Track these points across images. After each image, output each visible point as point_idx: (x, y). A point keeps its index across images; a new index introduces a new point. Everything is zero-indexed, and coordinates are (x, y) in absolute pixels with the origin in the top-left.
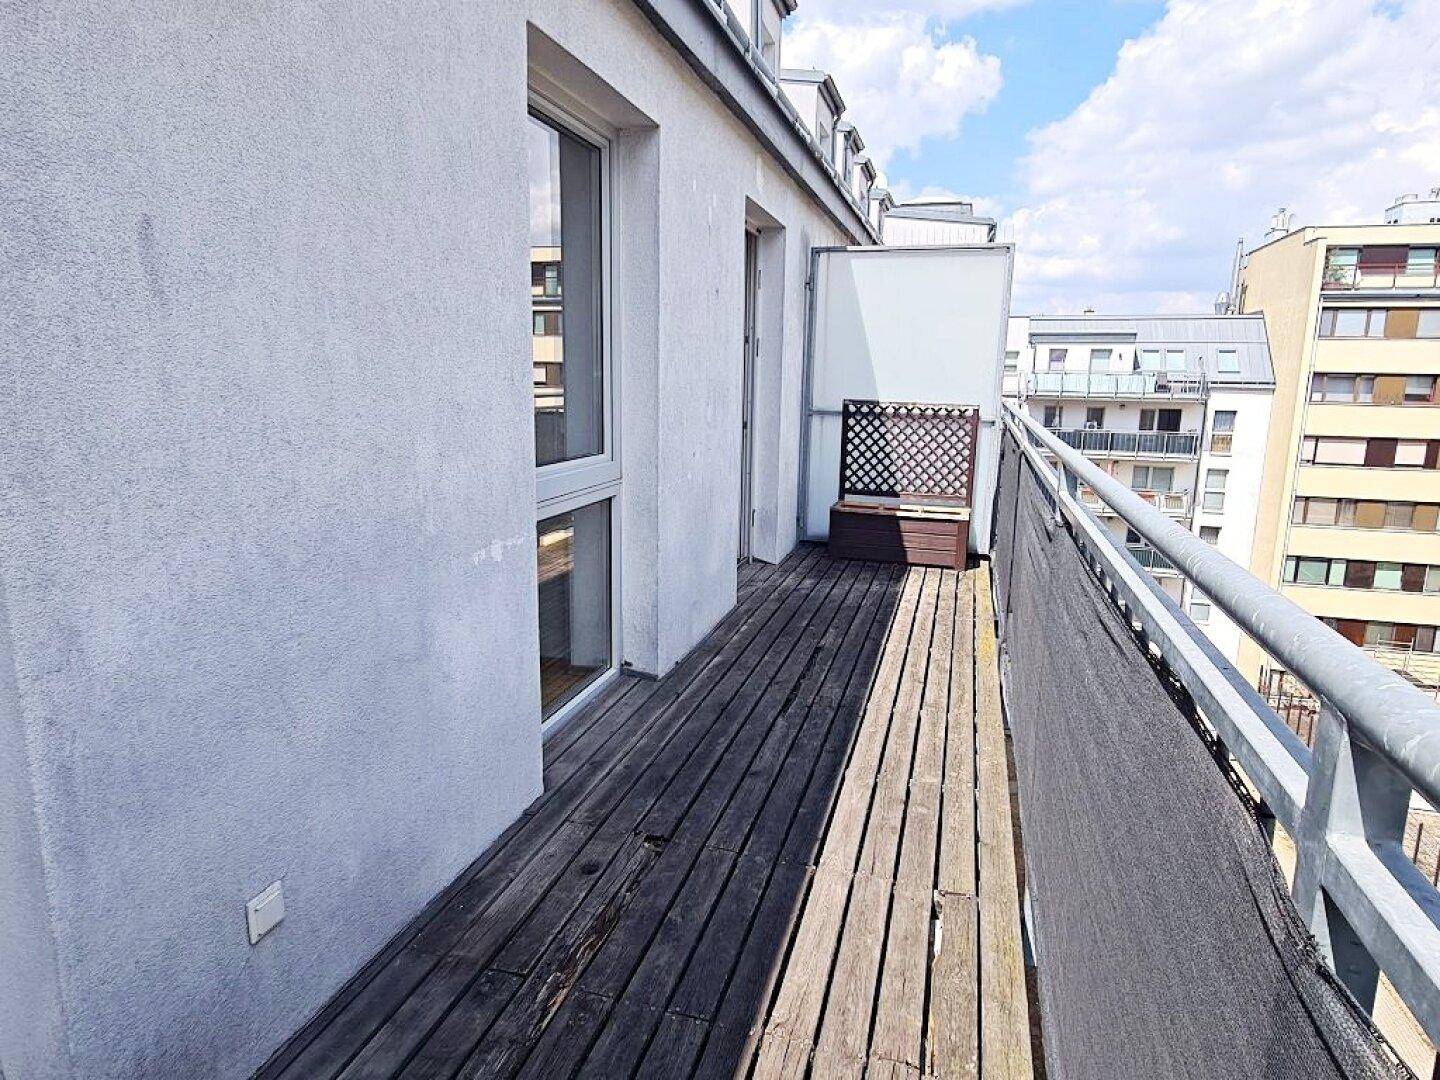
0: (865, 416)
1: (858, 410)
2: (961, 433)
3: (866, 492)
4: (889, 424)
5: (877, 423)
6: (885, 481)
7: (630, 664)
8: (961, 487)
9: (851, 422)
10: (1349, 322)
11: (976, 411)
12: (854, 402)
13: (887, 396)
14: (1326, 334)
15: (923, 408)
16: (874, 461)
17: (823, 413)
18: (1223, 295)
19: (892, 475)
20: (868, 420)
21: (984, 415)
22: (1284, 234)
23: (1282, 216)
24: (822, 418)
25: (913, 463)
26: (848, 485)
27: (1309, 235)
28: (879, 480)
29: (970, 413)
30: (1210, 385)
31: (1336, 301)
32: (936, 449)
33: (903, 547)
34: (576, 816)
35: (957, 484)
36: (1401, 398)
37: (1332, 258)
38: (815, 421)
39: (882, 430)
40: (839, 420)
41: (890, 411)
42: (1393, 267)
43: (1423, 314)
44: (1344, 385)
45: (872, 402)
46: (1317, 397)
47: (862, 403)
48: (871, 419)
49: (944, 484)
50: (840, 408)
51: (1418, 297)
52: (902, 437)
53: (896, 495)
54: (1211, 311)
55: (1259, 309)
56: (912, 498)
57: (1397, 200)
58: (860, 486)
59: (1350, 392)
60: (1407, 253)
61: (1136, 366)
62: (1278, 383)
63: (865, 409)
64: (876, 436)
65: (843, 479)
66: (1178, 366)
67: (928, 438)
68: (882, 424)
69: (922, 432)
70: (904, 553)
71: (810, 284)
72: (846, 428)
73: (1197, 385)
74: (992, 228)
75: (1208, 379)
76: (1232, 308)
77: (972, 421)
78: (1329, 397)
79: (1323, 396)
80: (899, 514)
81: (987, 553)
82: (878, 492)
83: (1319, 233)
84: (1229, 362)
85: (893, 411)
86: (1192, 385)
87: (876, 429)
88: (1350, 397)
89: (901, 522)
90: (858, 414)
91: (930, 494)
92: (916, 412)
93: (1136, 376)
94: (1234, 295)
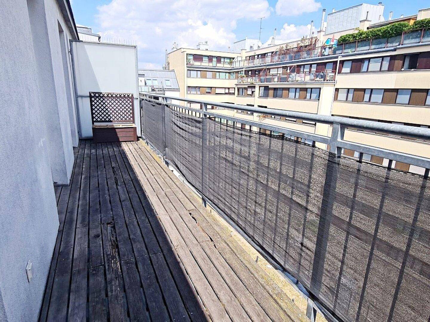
0: (97, 97)
1: (95, 95)
2: (129, 102)
3: (101, 121)
4: (106, 100)
5: (102, 99)
6: (107, 117)
7: (57, 183)
8: (131, 117)
9: (93, 99)
10: (193, 73)
11: (132, 95)
12: (93, 93)
13: (104, 90)
14: (189, 76)
15: (116, 94)
16: (103, 111)
17: (82, 97)
18: (164, 65)
19: (109, 115)
20: (98, 98)
21: (135, 96)
22: (176, 49)
23: (175, 44)
24: (82, 99)
25: (115, 111)
26: (95, 120)
27: (182, 50)
28: (105, 117)
29: (130, 96)
30: (165, 89)
31: (191, 68)
32: (122, 107)
33: (118, 137)
34: (78, 226)
35: (130, 117)
36: (206, 93)
37: (188, 57)
38: (79, 99)
39: (104, 101)
40: (89, 99)
41: (106, 95)
42: (200, 60)
43: (207, 72)
44: (194, 89)
45: (99, 93)
46: (189, 92)
47: (96, 93)
48: (100, 98)
49: (126, 117)
50: (89, 95)
51: (206, 68)
52: (111, 104)
53: (111, 121)
54: (162, 69)
55: (173, 69)
56: (116, 122)
57: (199, 43)
58: (99, 120)
59: (195, 91)
60: (202, 57)
61: (146, 84)
62: (180, 88)
63: (97, 95)
64: (102, 103)
65: (93, 118)
66: (156, 84)
67: (119, 104)
68: (104, 99)
69: (117, 102)
70: (118, 139)
71: (71, 52)
72: (91, 101)
73: (161, 89)
74: (99, 38)
75: (164, 88)
76: (166, 68)
77: (131, 98)
78: (192, 92)
79: (190, 92)
80: (115, 127)
81: (140, 136)
82: (105, 121)
83: (184, 50)
84: (168, 83)
85: (107, 95)
86: (160, 89)
87: (102, 101)
88: (195, 92)
89: (116, 129)
90: (95, 97)
91: (122, 120)
92: (114, 95)
93: (146, 87)
94: (167, 65)
